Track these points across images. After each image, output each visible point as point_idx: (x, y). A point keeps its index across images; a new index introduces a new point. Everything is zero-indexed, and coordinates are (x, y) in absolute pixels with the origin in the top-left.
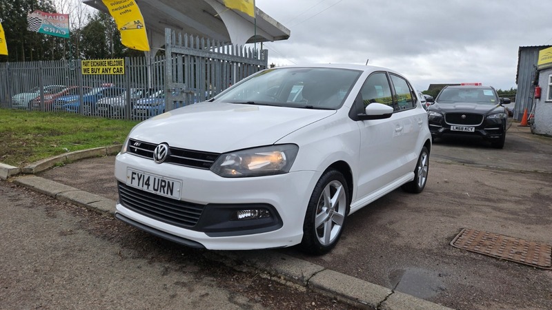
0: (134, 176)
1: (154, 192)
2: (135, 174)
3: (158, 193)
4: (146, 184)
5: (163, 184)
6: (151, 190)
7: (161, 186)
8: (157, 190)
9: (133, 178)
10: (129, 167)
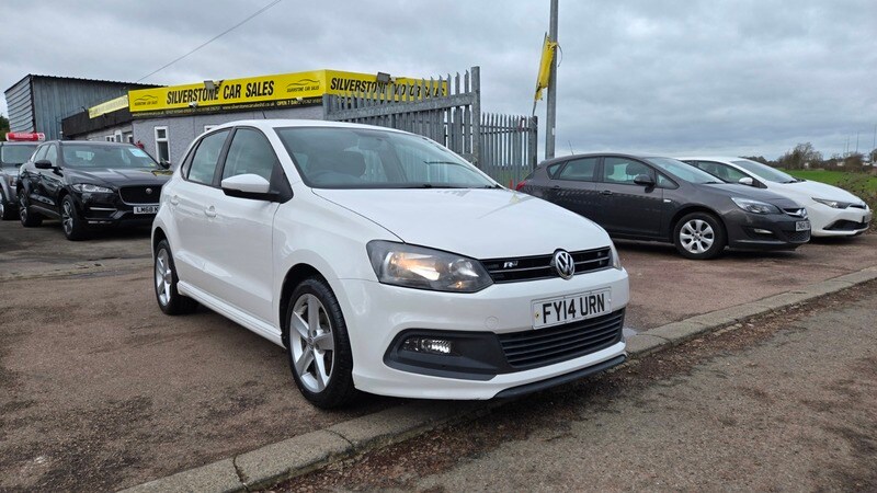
0: (547, 309)
1: (583, 318)
2: (550, 305)
3: (589, 316)
4: (570, 312)
5: (592, 301)
6: (579, 317)
7: (591, 305)
8: (586, 313)
9: (546, 313)
10: (534, 300)
